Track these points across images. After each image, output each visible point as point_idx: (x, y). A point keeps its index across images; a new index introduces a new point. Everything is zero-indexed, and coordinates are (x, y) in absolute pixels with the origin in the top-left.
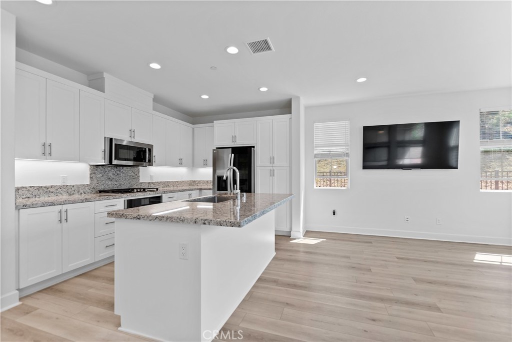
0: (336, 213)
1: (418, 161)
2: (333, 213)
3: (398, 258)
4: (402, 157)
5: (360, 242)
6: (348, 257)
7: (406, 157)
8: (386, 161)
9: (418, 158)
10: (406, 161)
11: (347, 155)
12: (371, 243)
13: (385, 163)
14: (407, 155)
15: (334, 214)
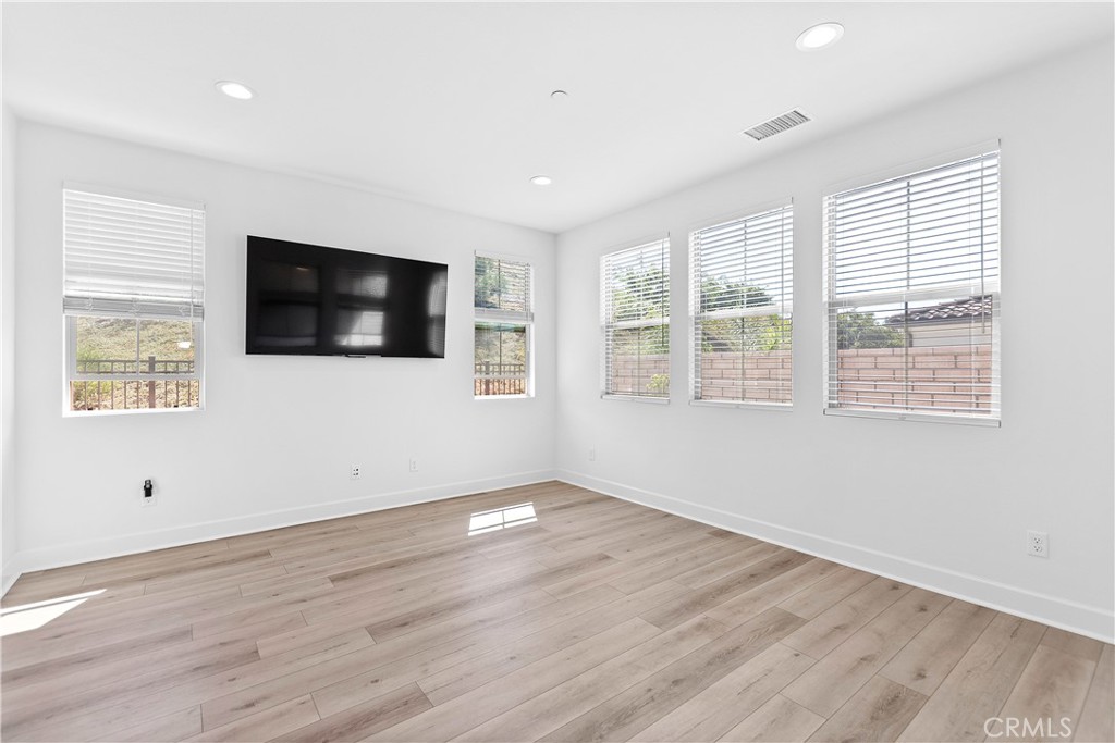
0: (154, 490)
1: (376, 340)
2: (143, 492)
3: (334, 580)
4: (347, 332)
5: (234, 561)
6: (186, 634)
7: (354, 331)
8: (312, 336)
9: (375, 335)
10: (355, 340)
11: (198, 310)
12: (267, 553)
13: (309, 341)
14: (356, 329)
15: (148, 492)
